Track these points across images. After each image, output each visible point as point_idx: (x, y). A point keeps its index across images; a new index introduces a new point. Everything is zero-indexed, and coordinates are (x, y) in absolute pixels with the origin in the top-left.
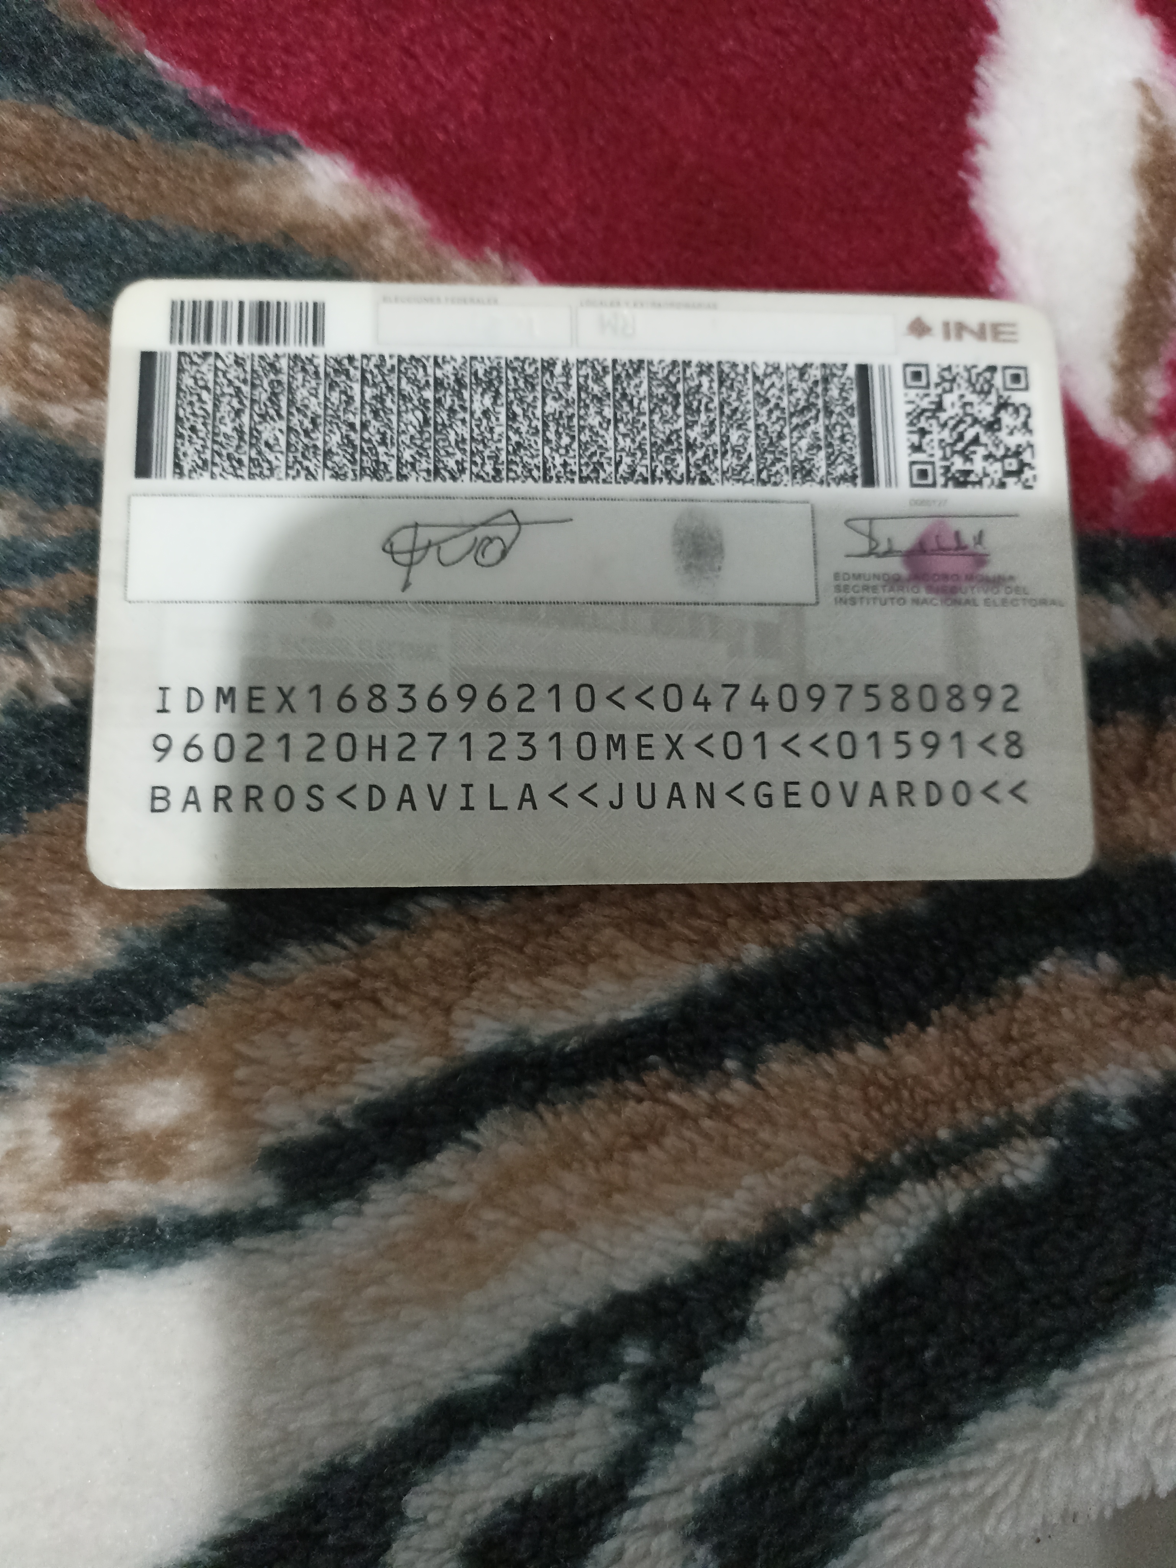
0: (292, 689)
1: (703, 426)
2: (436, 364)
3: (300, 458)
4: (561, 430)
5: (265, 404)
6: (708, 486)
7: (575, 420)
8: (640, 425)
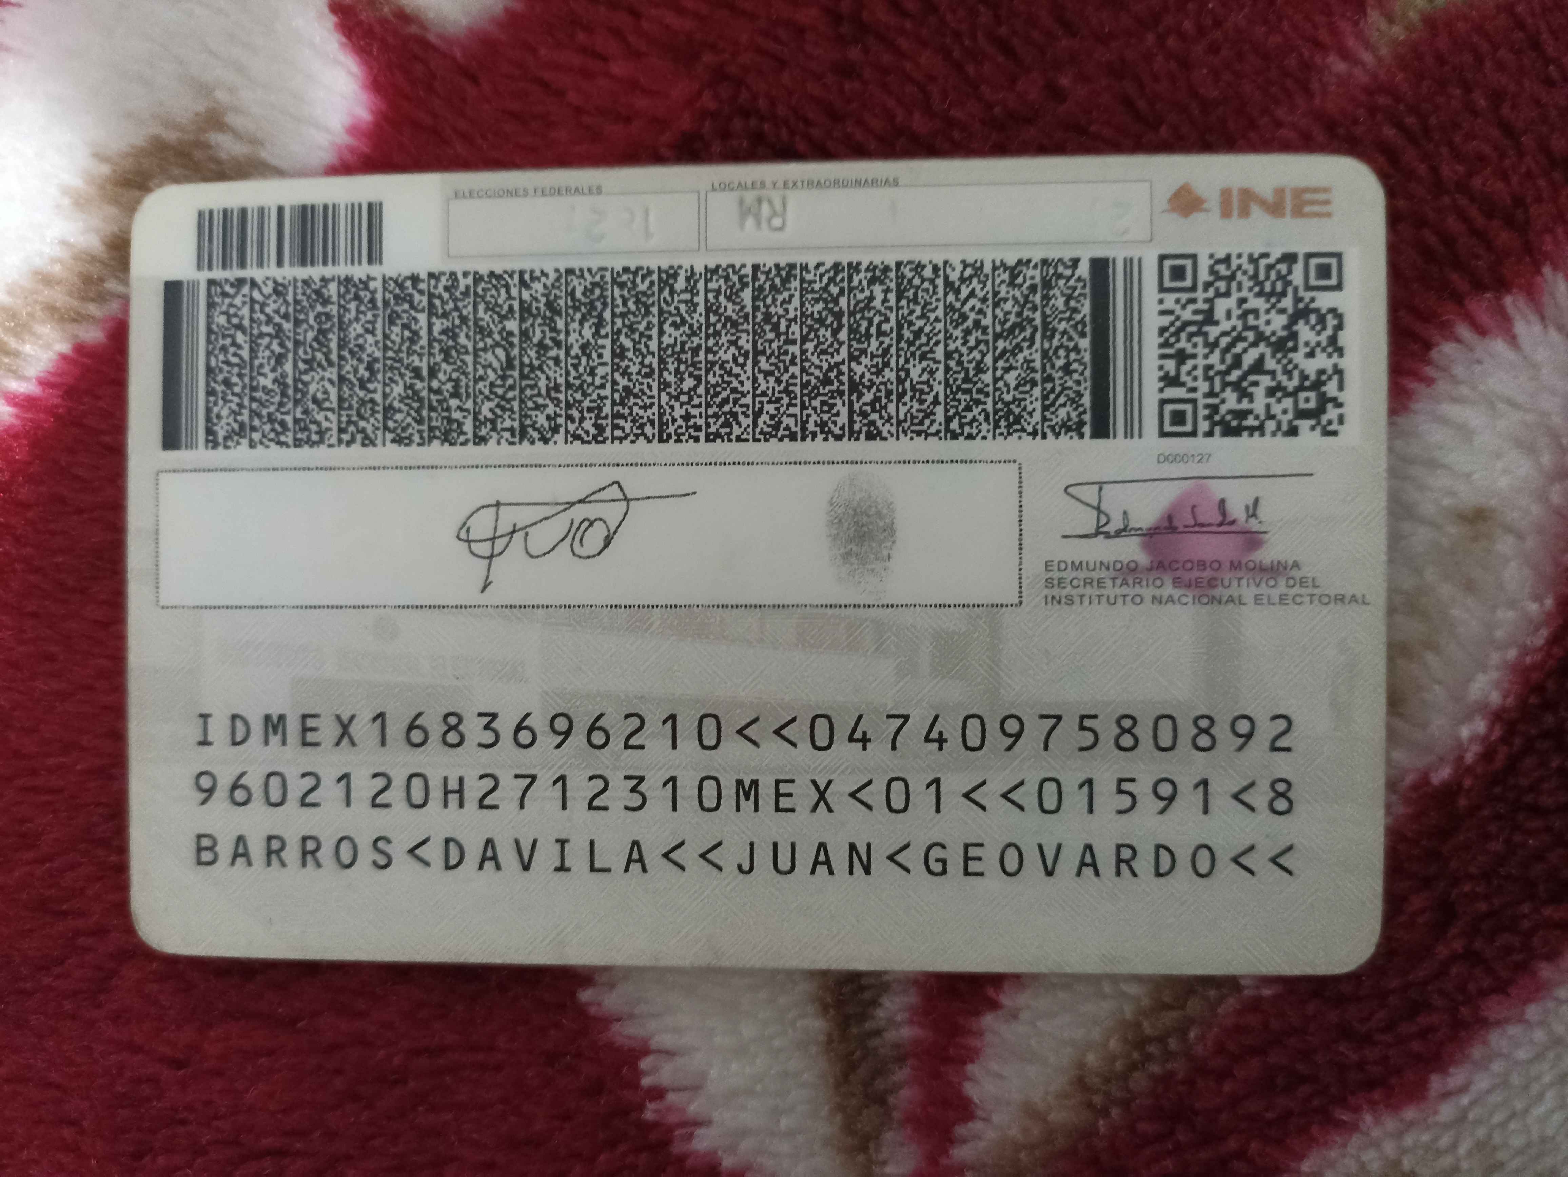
0: (353, 717)
1: (873, 356)
2: (523, 283)
3: (354, 418)
4: (682, 368)
5: (311, 347)
6: (878, 442)
7: (702, 353)
8: (788, 358)
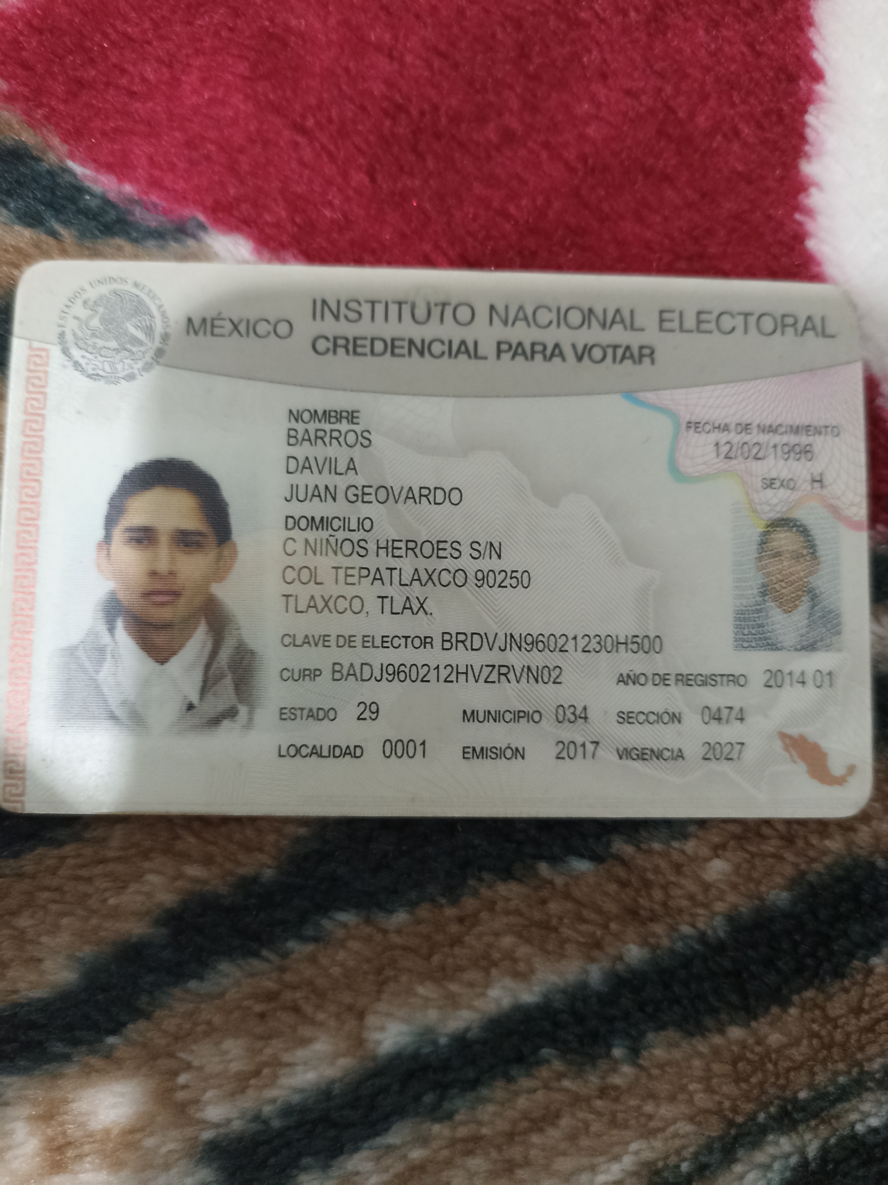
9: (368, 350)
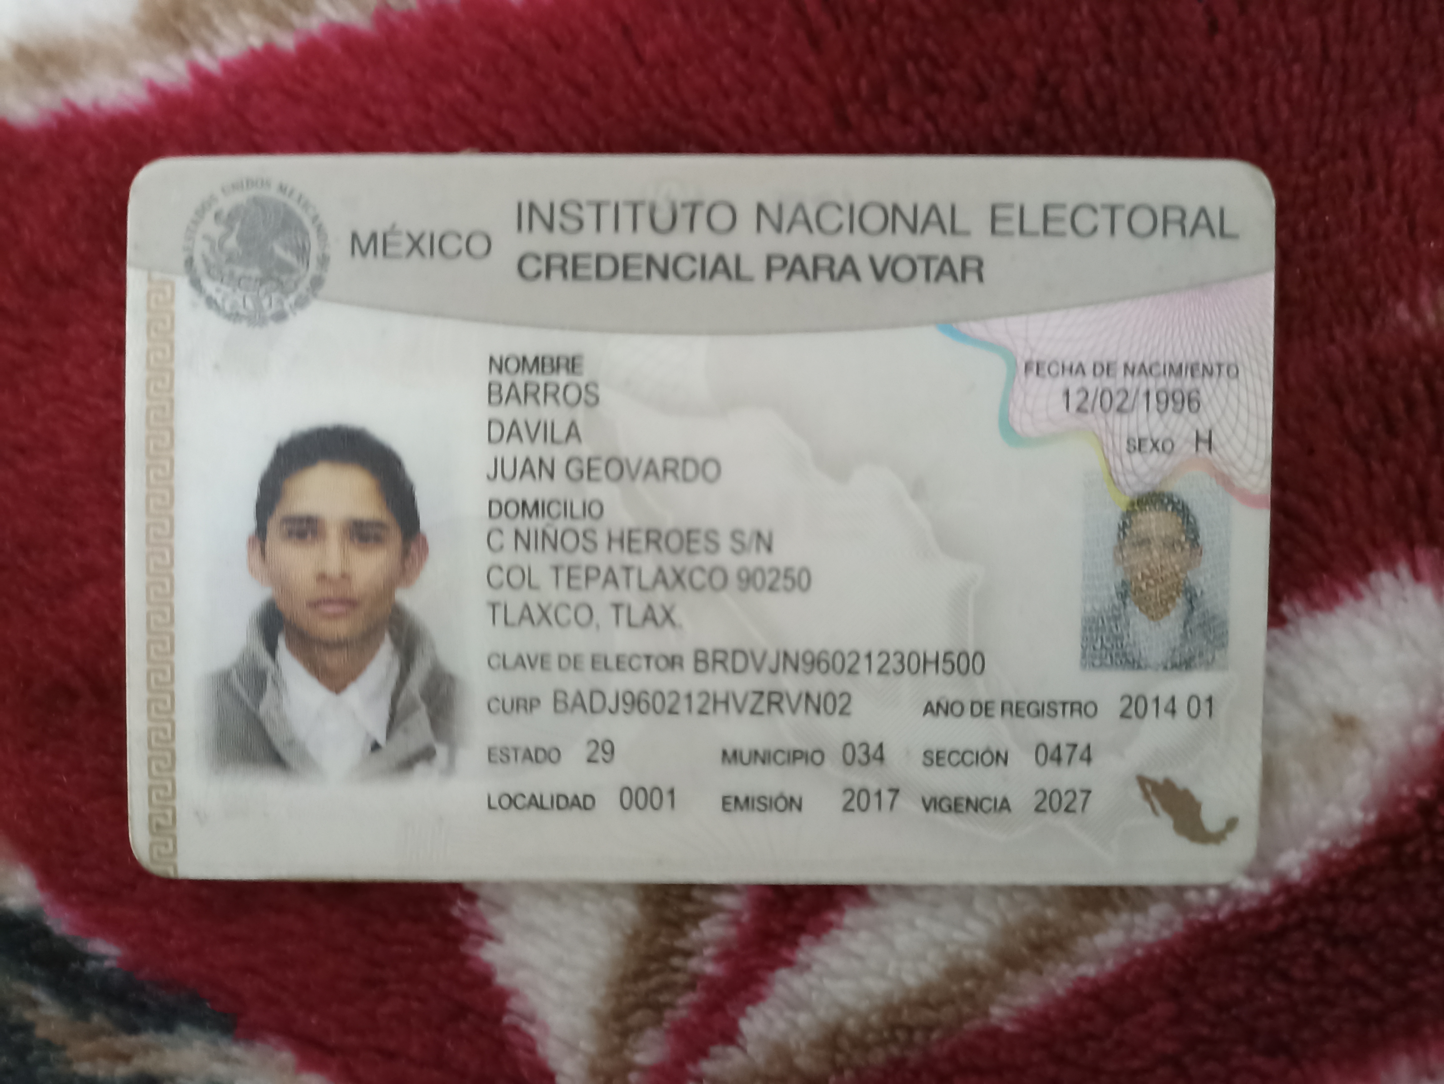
9: (593, 271)
